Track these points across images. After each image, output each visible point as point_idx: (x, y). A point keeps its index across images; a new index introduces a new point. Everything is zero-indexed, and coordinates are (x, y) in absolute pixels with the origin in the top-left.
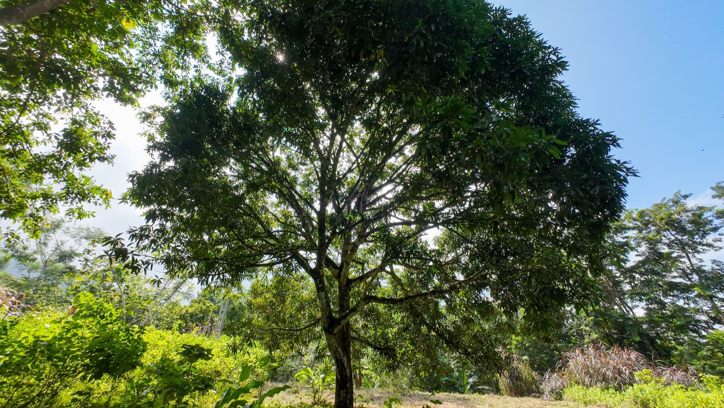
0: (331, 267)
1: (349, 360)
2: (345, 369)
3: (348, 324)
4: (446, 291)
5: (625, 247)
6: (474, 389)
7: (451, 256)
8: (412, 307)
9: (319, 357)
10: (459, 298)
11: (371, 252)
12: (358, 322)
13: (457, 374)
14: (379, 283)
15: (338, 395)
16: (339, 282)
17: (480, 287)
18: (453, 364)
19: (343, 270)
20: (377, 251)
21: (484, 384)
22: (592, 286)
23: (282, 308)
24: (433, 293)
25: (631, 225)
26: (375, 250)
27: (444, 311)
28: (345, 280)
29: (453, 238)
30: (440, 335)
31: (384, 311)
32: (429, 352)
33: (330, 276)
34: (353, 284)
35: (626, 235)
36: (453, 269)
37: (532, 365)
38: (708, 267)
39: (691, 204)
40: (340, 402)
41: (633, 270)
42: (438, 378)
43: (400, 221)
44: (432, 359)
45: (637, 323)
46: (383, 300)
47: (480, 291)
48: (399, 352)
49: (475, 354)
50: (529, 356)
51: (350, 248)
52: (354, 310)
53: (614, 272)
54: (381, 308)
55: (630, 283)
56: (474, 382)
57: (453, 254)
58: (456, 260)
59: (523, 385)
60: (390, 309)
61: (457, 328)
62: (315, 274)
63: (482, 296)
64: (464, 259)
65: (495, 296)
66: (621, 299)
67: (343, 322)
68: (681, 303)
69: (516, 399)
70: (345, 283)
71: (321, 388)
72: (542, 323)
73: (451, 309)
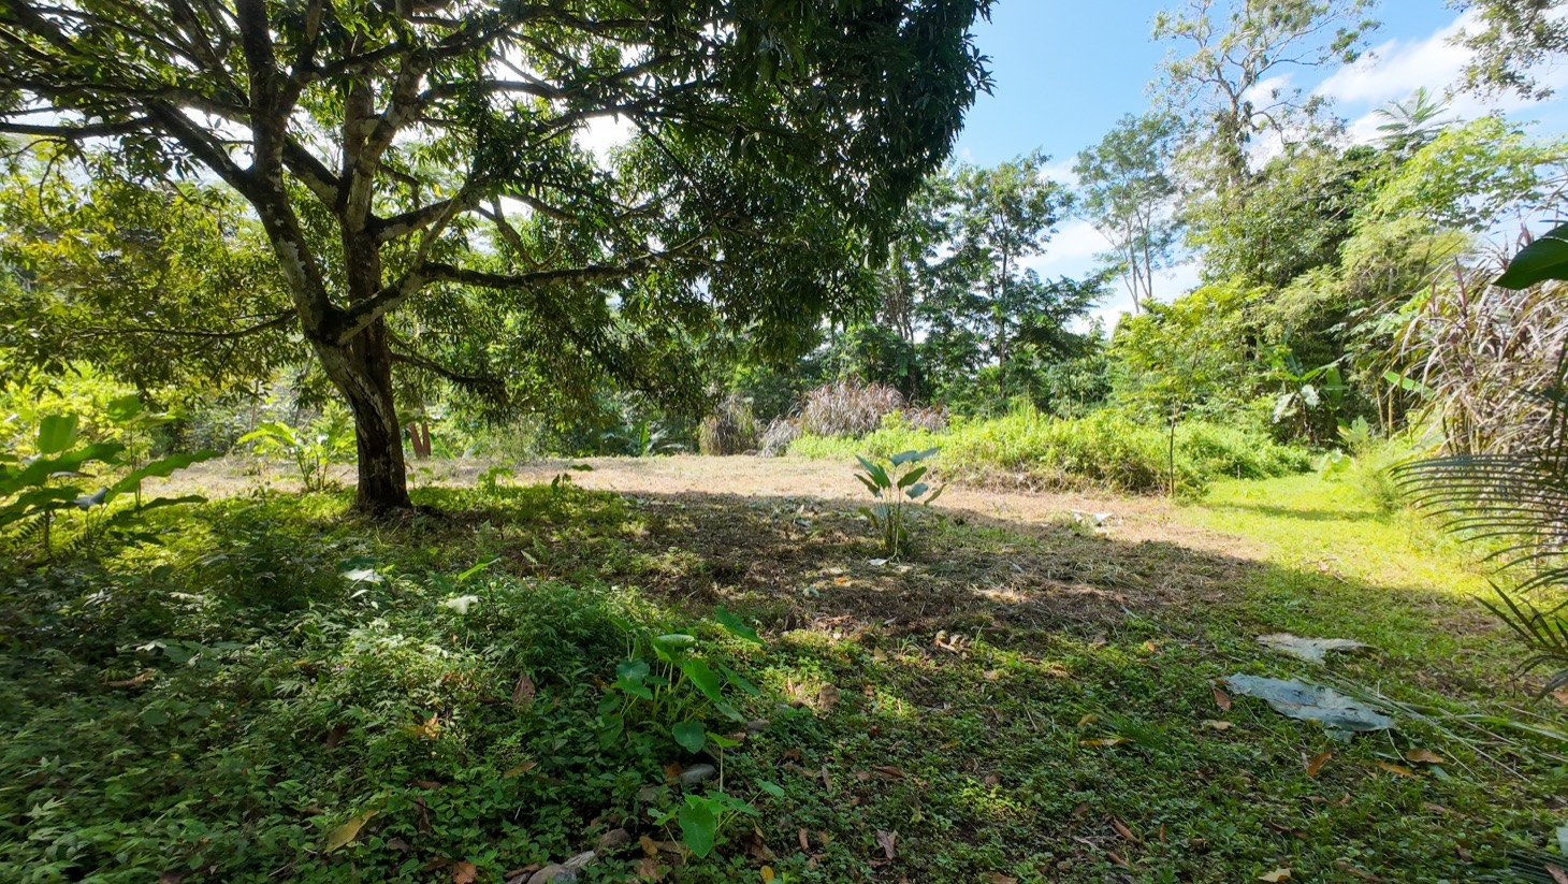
0: (311, 176)
1: (388, 401)
2: (379, 419)
3: (379, 325)
4: (622, 271)
5: (938, 231)
6: (658, 448)
7: (643, 199)
8: (542, 298)
9: (309, 398)
10: (649, 288)
11: (441, 154)
12: (407, 324)
13: (631, 427)
14: (465, 239)
15: (364, 469)
16: (343, 222)
17: (692, 272)
18: (625, 413)
19: (354, 189)
20: (459, 155)
21: (676, 441)
22: (865, 284)
23: (160, 281)
24: (593, 271)
25: (961, 194)
26: (453, 153)
27: (615, 314)
28: (362, 217)
29: (653, 156)
30: (599, 356)
31: (478, 306)
32: (578, 387)
33: (314, 204)
34: (388, 232)
35: (947, 211)
36: (644, 228)
37: (755, 412)
38: (1019, 277)
39: (1044, 174)
40: (372, 480)
41: (935, 271)
42: (595, 434)
43: (522, 80)
44: (582, 400)
45: (912, 350)
46: (471, 277)
47: (691, 280)
48: (511, 386)
49: (663, 389)
50: (756, 397)
51: (368, 128)
52: (394, 293)
53: (912, 271)
54: (471, 296)
55: (924, 292)
56: (660, 440)
57: (649, 195)
58: (654, 209)
59: (735, 438)
60: (494, 300)
61: (637, 345)
62: (255, 185)
63: (693, 289)
64: (672, 210)
65: (717, 291)
66: (905, 317)
67: (364, 321)
68: (970, 327)
69: (721, 458)
70: (362, 227)
71: (323, 462)
72: (779, 339)
73: (631, 310)
